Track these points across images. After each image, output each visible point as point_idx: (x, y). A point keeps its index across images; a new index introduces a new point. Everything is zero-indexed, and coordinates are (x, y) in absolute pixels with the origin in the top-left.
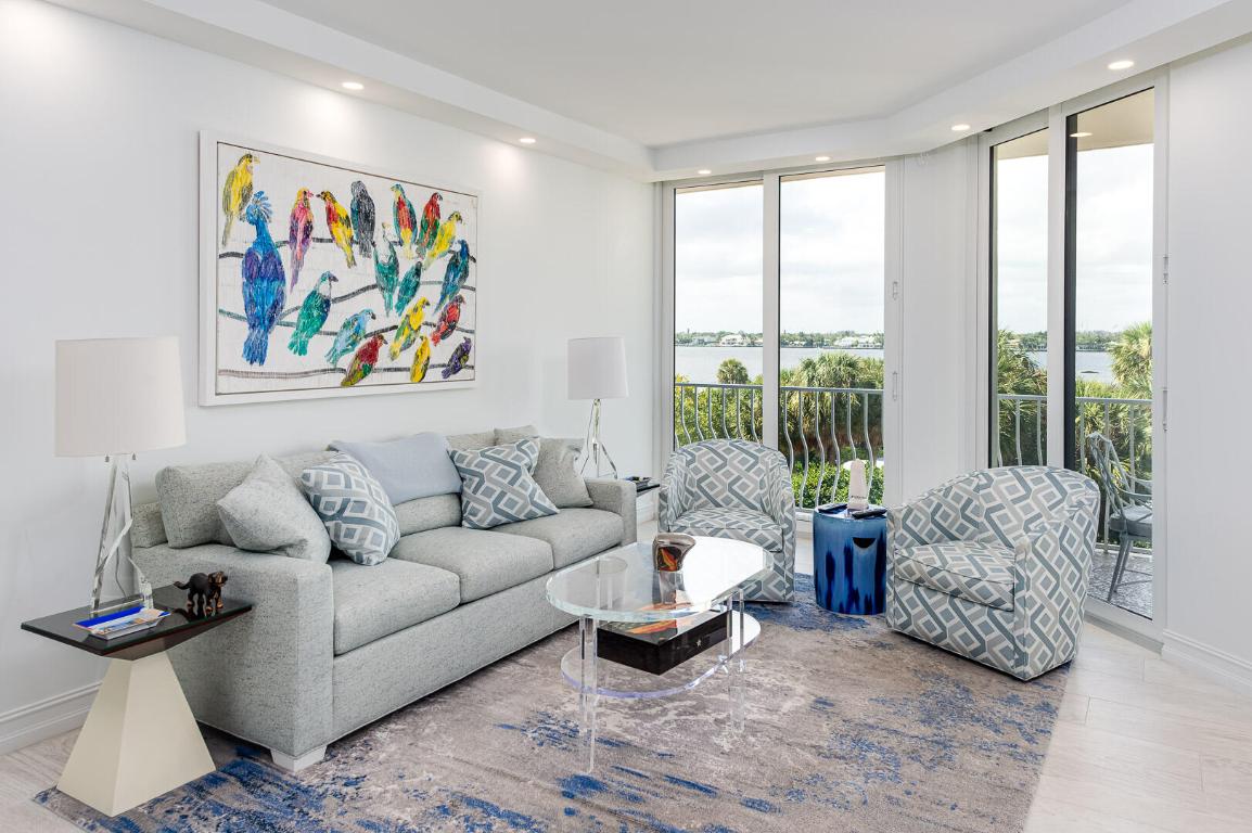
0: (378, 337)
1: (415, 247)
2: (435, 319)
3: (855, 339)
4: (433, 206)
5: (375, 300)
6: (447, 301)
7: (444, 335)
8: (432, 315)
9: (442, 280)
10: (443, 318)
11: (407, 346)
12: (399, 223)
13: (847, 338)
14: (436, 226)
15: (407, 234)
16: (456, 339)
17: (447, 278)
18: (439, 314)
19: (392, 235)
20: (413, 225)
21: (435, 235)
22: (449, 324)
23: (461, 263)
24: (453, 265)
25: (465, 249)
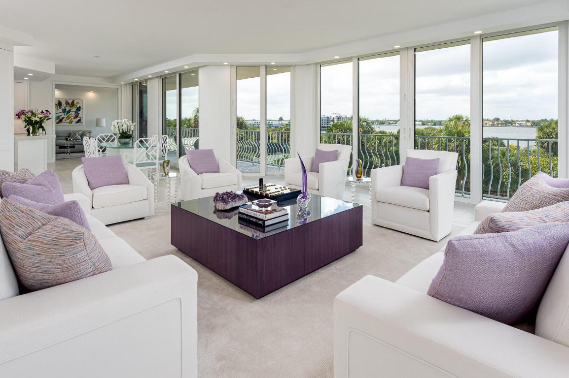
0: (63, 118)
1: (69, 107)
2: (74, 116)
4: (73, 102)
5: (62, 114)
6: (76, 113)
7: (76, 118)
8: (73, 115)
11: (68, 119)
12: (66, 105)
15: (68, 106)
16: (78, 119)
17: (76, 111)
19: (65, 106)
21: (73, 105)
22: (77, 116)
23: (79, 109)
24: (77, 109)
25: (80, 107)
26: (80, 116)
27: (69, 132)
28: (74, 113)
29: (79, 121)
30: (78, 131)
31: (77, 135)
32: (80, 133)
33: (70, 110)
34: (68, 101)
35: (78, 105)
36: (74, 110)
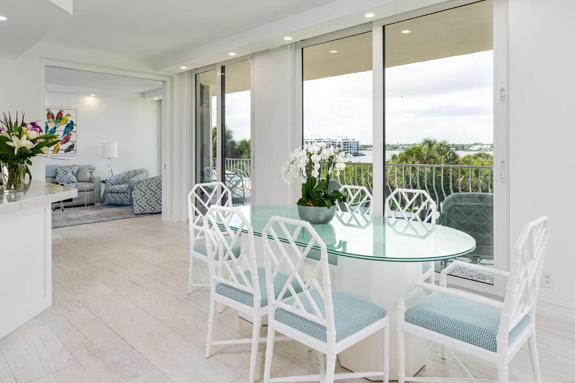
1: (54, 123)
3: (480, 147)
4: (60, 113)
6: (66, 135)
7: (65, 143)
9: (64, 130)
10: (64, 139)
12: (48, 118)
13: (476, 146)
14: (61, 117)
15: (51, 120)
16: (69, 144)
17: (65, 129)
18: (63, 138)
20: (53, 118)
21: (61, 120)
22: (67, 140)
23: (71, 126)
24: (68, 126)
25: (72, 123)
26: (72, 138)
27: (55, 168)
28: (62, 133)
29: (71, 148)
30: (71, 167)
31: (70, 174)
32: (75, 171)
33: (55, 128)
34: (52, 111)
35: (70, 119)
36: (61, 128)
